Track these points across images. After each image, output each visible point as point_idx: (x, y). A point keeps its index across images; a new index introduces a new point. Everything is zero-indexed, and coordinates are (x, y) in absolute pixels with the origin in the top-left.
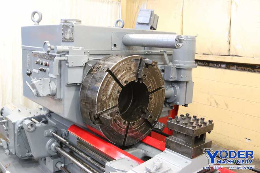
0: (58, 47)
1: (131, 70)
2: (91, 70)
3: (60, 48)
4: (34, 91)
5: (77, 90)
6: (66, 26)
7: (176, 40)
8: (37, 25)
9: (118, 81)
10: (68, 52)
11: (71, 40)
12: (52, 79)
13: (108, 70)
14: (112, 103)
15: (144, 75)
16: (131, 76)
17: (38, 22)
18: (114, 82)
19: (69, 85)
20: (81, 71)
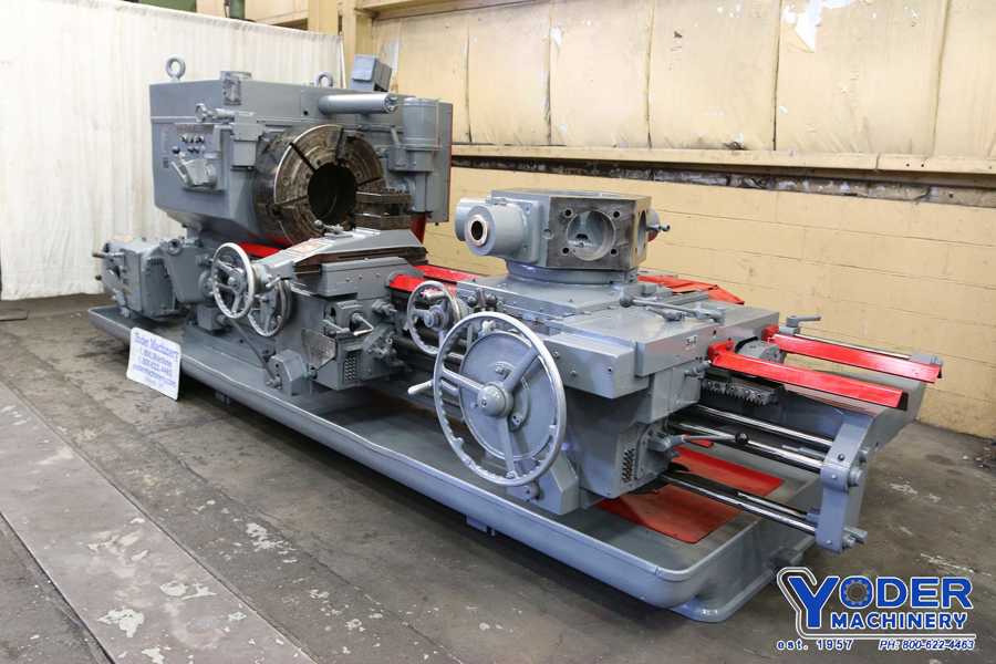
0: (218, 110)
1: (325, 145)
2: (268, 146)
3: (222, 111)
4: (184, 176)
5: (248, 178)
6: (229, 81)
7: (386, 101)
8: (177, 81)
9: (306, 160)
10: (232, 119)
11: (237, 102)
12: (210, 161)
13: (291, 144)
14: (299, 192)
15: (347, 155)
16: (327, 155)
17: (179, 76)
18: (301, 161)
19: (237, 169)
20: (252, 148)
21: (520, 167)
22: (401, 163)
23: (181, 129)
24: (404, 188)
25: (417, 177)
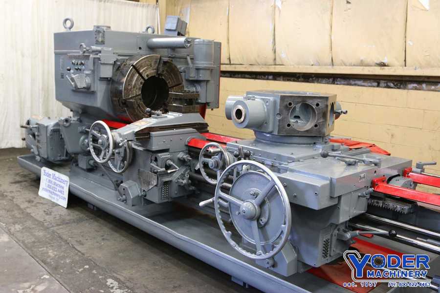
0: (92, 47)
1: (151, 66)
2: (119, 67)
3: (94, 48)
4: (73, 84)
5: (108, 84)
6: (98, 31)
7: (185, 42)
8: (69, 31)
9: (140, 74)
10: (100, 52)
11: (103, 43)
12: (87, 75)
13: (132, 65)
14: (136, 92)
15: (163, 71)
16: (152, 71)
17: (70, 28)
18: (137, 75)
19: (102, 79)
20: (111, 67)
21: (258, 77)
22: (193, 75)
23: (71, 57)
24: (194, 89)
25: (202, 84)
